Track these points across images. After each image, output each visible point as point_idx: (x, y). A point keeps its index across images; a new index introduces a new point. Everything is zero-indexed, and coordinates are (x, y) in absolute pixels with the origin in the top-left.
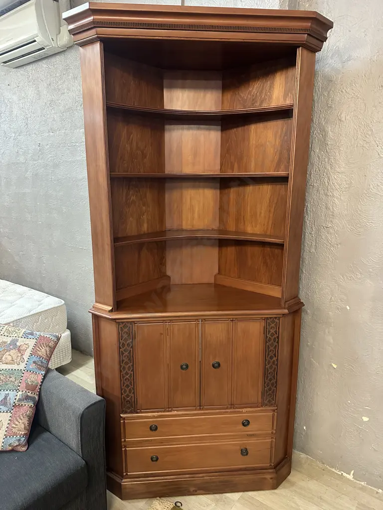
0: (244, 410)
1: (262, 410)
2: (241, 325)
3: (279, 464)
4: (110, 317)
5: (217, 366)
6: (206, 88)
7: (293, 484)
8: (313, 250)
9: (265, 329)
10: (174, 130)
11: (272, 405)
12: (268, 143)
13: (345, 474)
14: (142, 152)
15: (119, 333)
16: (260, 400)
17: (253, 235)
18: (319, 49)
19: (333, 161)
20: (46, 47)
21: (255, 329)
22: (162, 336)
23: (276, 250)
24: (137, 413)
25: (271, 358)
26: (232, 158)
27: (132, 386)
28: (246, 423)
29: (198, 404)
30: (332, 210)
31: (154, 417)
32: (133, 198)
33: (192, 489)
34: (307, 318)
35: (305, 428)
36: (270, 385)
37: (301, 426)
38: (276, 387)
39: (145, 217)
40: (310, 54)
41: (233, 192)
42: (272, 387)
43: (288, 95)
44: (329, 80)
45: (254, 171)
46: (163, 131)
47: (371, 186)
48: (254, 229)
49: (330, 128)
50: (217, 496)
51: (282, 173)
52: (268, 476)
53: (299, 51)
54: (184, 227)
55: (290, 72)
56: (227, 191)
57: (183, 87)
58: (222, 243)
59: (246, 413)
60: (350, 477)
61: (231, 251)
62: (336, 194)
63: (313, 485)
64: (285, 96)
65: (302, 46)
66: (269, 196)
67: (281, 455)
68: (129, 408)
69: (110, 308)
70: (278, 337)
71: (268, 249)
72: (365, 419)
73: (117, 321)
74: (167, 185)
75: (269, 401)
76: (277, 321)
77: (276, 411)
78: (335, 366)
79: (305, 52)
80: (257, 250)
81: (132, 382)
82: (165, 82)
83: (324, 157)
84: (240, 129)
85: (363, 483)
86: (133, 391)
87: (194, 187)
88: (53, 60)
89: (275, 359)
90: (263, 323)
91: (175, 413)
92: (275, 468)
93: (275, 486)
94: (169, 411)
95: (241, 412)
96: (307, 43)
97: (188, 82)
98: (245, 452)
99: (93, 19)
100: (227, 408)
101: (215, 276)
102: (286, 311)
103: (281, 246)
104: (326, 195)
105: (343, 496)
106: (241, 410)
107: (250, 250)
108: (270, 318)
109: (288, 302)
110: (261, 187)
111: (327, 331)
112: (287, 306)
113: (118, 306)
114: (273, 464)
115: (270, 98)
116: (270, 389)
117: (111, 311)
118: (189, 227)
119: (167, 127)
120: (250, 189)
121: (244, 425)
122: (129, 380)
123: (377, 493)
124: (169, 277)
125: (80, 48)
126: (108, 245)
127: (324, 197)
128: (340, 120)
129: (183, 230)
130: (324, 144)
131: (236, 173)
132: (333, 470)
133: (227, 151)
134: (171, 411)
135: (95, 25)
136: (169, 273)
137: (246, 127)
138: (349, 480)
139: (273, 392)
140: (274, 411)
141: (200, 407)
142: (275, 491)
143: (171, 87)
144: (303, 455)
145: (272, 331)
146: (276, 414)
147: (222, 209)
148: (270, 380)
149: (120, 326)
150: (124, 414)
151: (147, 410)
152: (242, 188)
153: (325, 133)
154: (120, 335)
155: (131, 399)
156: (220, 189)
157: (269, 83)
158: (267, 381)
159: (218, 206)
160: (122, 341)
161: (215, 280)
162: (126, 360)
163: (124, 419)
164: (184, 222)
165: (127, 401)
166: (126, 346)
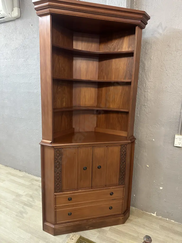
0: (111, 188)
1: (119, 187)
2: (110, 148)
3: (125, 212)
4: (51, 146)
5: (99, 167)
6: (92, 42)
7: (131, 220)
8: (138, 115)
9: (121, 149)
10: (77, 60)
11: (123, 184)
12: (120, 67)
13: (152, 214)
14: (64, 69)
16: (118, 183)
17: (113, 108)
18: (144, 28)
19: (148, 77)
20: (5, 17)
21: (117, 149)
22: (75, 154)
23: (124, 115)
24: (62, 192)
25: (123, 163)
26: (104, 74)
27: (61, 179)
28: (111, 194)
29: (90, 186)
30: (147, 97)
31: (70, 193)
32: (60, 90)
33: (87, 227)
34: (136, 145)
35: (134, 195)
36: (122, 176)
37: (133, 195)
38: (125, 176)
39: (64, 99)
40: (141, 30)
41: (104, 89)
44: (146, 43)
45: (113, 79)
46: (72, 60)
47: (164, 87)
48: (113, 106)
49: (146, 62)
50: (99, 229)
52: (121, 218)
53: (137, 28)
54: (81, 105)
55: (132, 37)
56: (100, 89)
57: (82, 41)
58: (99, 112)
59: (112, 189)
60: (155, 215)
61: (102, 116)
62: (149, 91)
63: (140, 220)
64: (129, 47)
65: (138, 26)
66: (121, 91)
67: (125, 208)
68: (58, 190)
69: (51, 142)
70: (126, 153)
71: (120, 115)
72: (161, 188)
73: (54, 148)
74: (74, 85)
75: (122, 183)
76: (125, 146)
77: (125, 187)
78: (148, 166)
79: (139, 28)
80: (115, 115)
81: (60, 177)
82: (74, 37)
83: (144, 75)
84: (107, 61)
85: (160, 217)
86: (60, 182)
87: (86, 87)
89: (124, 163)
90: (120, 147)
91: (80, 191)
92: (124, 214)
94: (77, 190)
95: (109, 189)
96: (141, 25)
97: (85, 38)
98: (111, 208)
99: (49, 4)
100: (104, 187)
101: (95, 128)
102: (130, 141)
103: (127, 113)
104: (145, 91)
105: (153, 223)
106: (110, 188)
107: (111, 115)
108: (123, 145)
109: (130, 138)
110: (117, 87)
111: (144, 151)
112: (130, 139)
113: (54, 141)
114: (123, 212)
115: (122, 48)
116: (122, 177)
117: (51, 143)
118: (84, 105)
119: (74, 58)
120: (112, 88)
121: (111, 195)
122: (59, 176)
123: (166, 220)
124: (74, 129)
125: (39, 17)
126: (51, 111)
127: (143, 92)
128: (151, 59)
129: (80, 106)
130: (144, 69)
131: (105, 80)
132: (147, 213)
133: (100, 70)
134: (78, 190)
135: (49, 6)
136: (74, 126)
137: (111, 60)
138: (154, 216)
139: (123, 179)
140: (124, 187)
141: (92, 187)
142: (125, 224)
143: (77, 40)
144: (134, 208)
145: (124, 151)
146: (124, 188)
147: (99, 97)
148: (122, 173)
149: (55, 150)
150: (56, 193)
151: (68, 190)
152: (108, 88)
153: (144, 64)
154: (56, 154)
155: (59, 185)
156: (98, 88)
157: (121, 41)
158: (121, 174)
159: (97, 96)
160: (56, 157)
161: (95, 130)
162: (58, 166)
163: (56, 195)
164: (81, 103)
165: (57, 187)
166: (58, 160)
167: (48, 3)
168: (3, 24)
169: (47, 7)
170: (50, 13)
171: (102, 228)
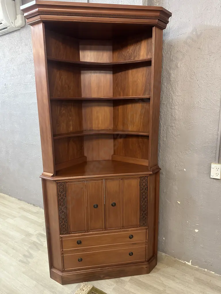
0: (130, 229)
1: (140, 229)
2: (126, 182)
3: (150, 259)
4: (52, 179)
5: (114, 205)
6: (103, 50)
7: (158, 270)
8: (165, 139)
9: (140, 183)
10: (86, 73)
11: (145, 226)
12: (139, 80)
13: (187, 263)
14: (68, 86)
15: (58, 188)
16: (138, 224)
17: (132, 131)
18: (164, 28)
19: (174, 90)
20: (8, 27)
21: (135, 183)
22: (83, 189)
23: (145, 140)
24: (69, 234)
25: (144, 199)
26: (120, 89)
27: (66, 219)
28: (131, 237)
29: (104, 227)
30: (174, 116)
31: (79, 236)
32: (64, 112)
33: (102, 276)
34: (163, 176)
35: (164, 239)
36: (144, 215)
37: (162, 238)
38: (147, 215)
39: (71, 123)
40: (160, 30)
41: (120, 108)
42: (145, 216)
43: (149, 53)
44: (171, 46)
45: (131, 96)
46: (80, 74)
47: (195, 102)
48: (132, 129)
49: (172, 71)
50: (117, 279)
51: (146, 96)
52: (144, 266)
53: (154, 29)
54: (94, 129)
55: (149, 41)
56: (117, 107)
57: (91, 49)
58: (115, 137)
59: (131, 231)
60: (190, 264)
61: (121, 140)
62: (176, 107)
63: (170, 270)
64: (147, 55)
65: (155, 26)
66: (140, 110)
67: (151, 255)
68: (64, 231)
69: (52, 175)
70: (147, 187)
71: (140, 139)
72: (197, 231)
73: (56, 182)
74: (83, 104)
75: (144, 224)
76: (146, 178)
77: (148, 229)
78: (179, 203)
79: (157, 29)
80: (134, 140)
81: (66, 216)
82: (80, 46)
83: (169, 87)
84: (123, 73)
85: (196, 267)
86: (66, 222)
87: (98, 106)
88: (13, 34)
89: (146, 199)
90: (139, 180)
91: (91, 233)
92: (148, 261)
93: (148, 272)
94: (87, 232)
95: (127, 231)
96: (158, 24)
97: (93, 47)
98: (131, 254)
100: (120, 229)
101: (112, 156)
102: (151, 173)
103: (147, 137)
104: (171, 108)
105: (186, 274)
106: (128, 229)
107: (131, 140)
108: (143, 177)
109: (152, 168)
110: (136, 105)
111: (174, 183)
112: (151, 170)
113: (57, 173)
114: (147, 260)
115: (139, 55)
116: (144, 217)
117: (53, 176)
118: (97, 129)
119: (82, 72)
120: (129, 106)
121: (130, 238)
122: (64, 215)
123: (204, 271)
124: (86, 157)
125: (31, 26)
126: (50, 138)
127: (170, 110)
128: (177, 67)
130: (169, 80)
131: (122, 97)
132: (180, 261)
133: (116, 85)
134: (89, 232)
135: (39, 13)
136: (86, 154)
137: (127, 71)
138: (189, 265)
139: (146, 218)
140: (146, 229)
141: (106, 229)
142: (149, 274)
143: (84, 49)
144: (163, 254)
145: (144, 184)
146: (148, 231)
147: (115, 118)
148: (144, 211)
149: (58, 185)
150: (61, 235)
151: (75, 232)
152: (125, 106)
153: (169, 74)
154: (59, 190)
155: (66, 226)
156: (113, 107)
157: (138, 46)
158: (142, 212)
159: (112, 117)
160: (59, 193)
161: (112, 158)
162: (62, 204)
163: (62, 238)
164: (94, 126)
165: (63, 228)
166: (62, 196)
167: (37, 9)
168: (7, 36)
169: (36, 14)
170: (41, 20)
171: (121, 278)
